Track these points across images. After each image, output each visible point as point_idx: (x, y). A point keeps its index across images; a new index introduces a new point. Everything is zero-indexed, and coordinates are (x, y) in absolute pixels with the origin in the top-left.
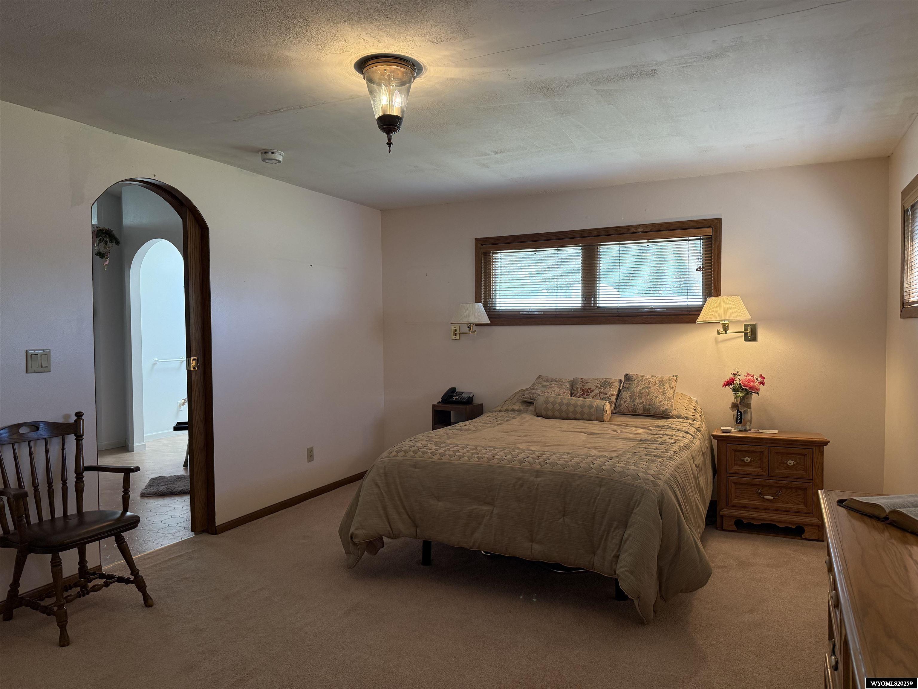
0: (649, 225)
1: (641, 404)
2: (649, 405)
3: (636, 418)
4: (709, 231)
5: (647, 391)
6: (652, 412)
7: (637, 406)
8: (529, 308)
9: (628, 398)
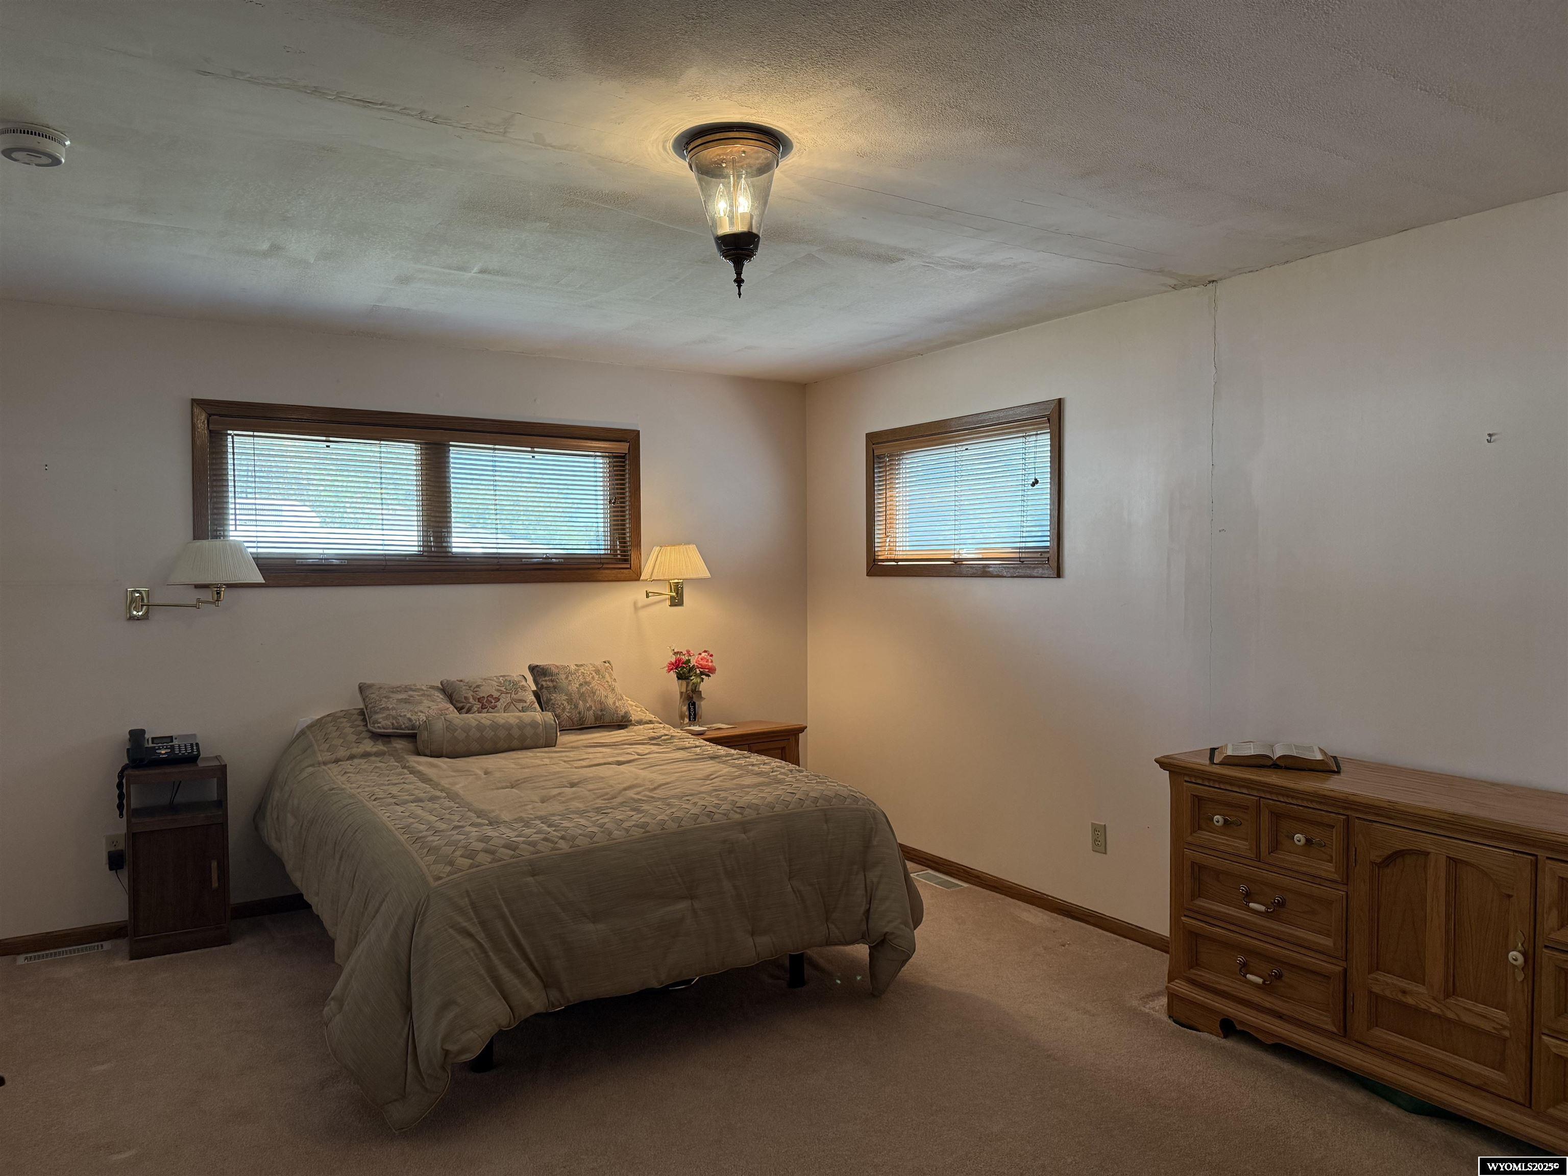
0: (539, 425)
1: (590, 708)
2: (601, 710)
3: (583, 734)
4: (623, 448)
5: (588, 688)
6: (607, 719)
7: (584, 713)
8: (321, 551)
9: (565, 703)
